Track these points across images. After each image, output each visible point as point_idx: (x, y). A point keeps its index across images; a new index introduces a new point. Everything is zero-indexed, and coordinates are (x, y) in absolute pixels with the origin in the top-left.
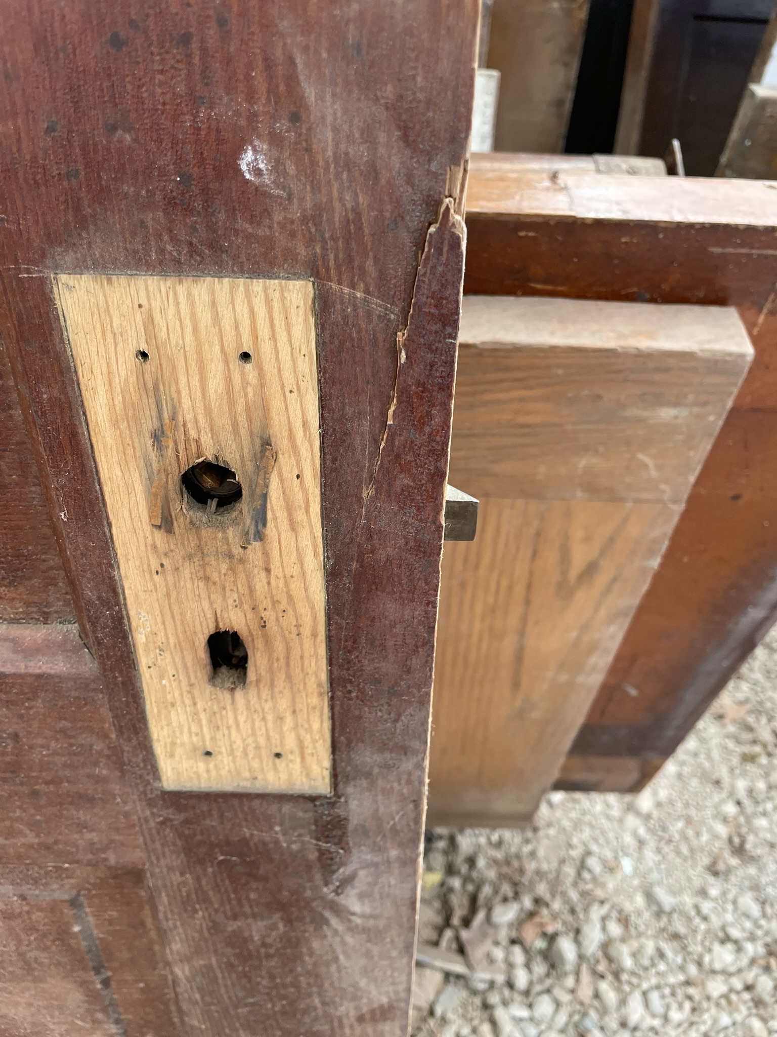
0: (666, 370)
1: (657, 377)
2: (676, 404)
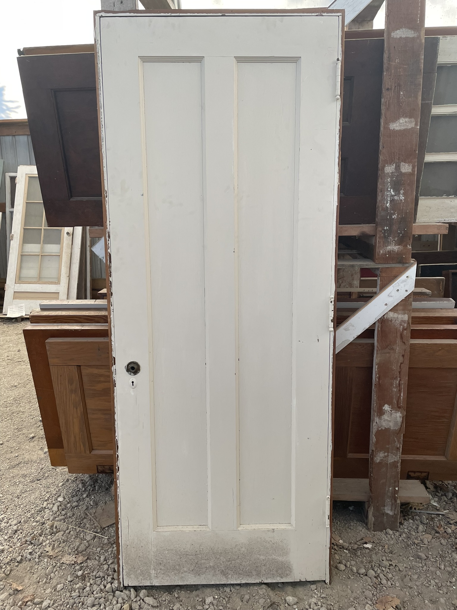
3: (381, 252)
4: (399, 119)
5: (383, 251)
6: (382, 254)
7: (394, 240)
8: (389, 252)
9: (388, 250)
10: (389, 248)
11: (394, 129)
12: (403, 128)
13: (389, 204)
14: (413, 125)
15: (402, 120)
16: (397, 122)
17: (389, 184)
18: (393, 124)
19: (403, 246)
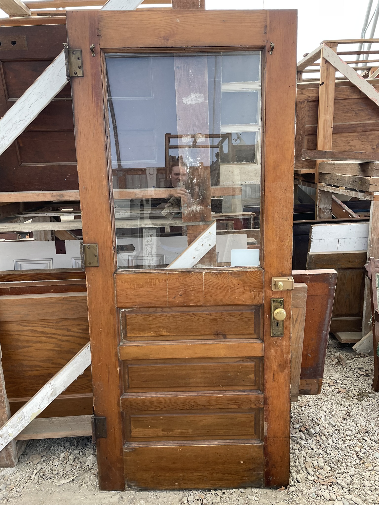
0: (299, 289)
1: (298, 290)
2: (301, 293)
3: (186, 212)
4: (190, 94)
5: (187, 211)
6: (187, 213)
7: (196, 202)
8: (193, 212)
9: (192, 210)
10: (192, 208)
11: (187, 103)
12: (194, 102)
13: (188, 170)
14: (202, 100)
15: (193, 96)
16: (188, 97)
17: (187, 152)
18: (185, 99)
19: (204, 207)
